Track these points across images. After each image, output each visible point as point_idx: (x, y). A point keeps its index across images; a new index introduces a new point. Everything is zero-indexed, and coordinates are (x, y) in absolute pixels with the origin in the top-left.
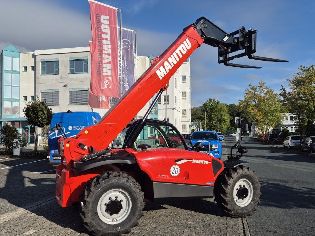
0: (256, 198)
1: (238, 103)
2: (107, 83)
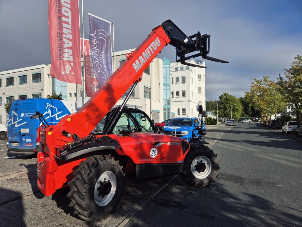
1: (245, 95)
2: (69, 69)
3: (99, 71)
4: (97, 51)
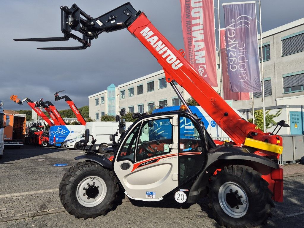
2: (202, 71)
3: (236, 70)
4: (235, 45)
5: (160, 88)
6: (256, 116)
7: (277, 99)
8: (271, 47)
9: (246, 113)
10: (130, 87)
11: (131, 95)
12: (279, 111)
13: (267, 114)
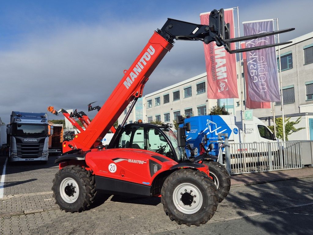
0: (205, 208)
2: (223, 86)
3: (256, 81)
4: (255, 59)
5: (186, 97)
6: (277, 123)
7: (300, 106)
8: (293, 56)
9: (268, 120)
10: (157, 96)
11: (157, 105)
12: (299, 119)
13: (287, 122)
